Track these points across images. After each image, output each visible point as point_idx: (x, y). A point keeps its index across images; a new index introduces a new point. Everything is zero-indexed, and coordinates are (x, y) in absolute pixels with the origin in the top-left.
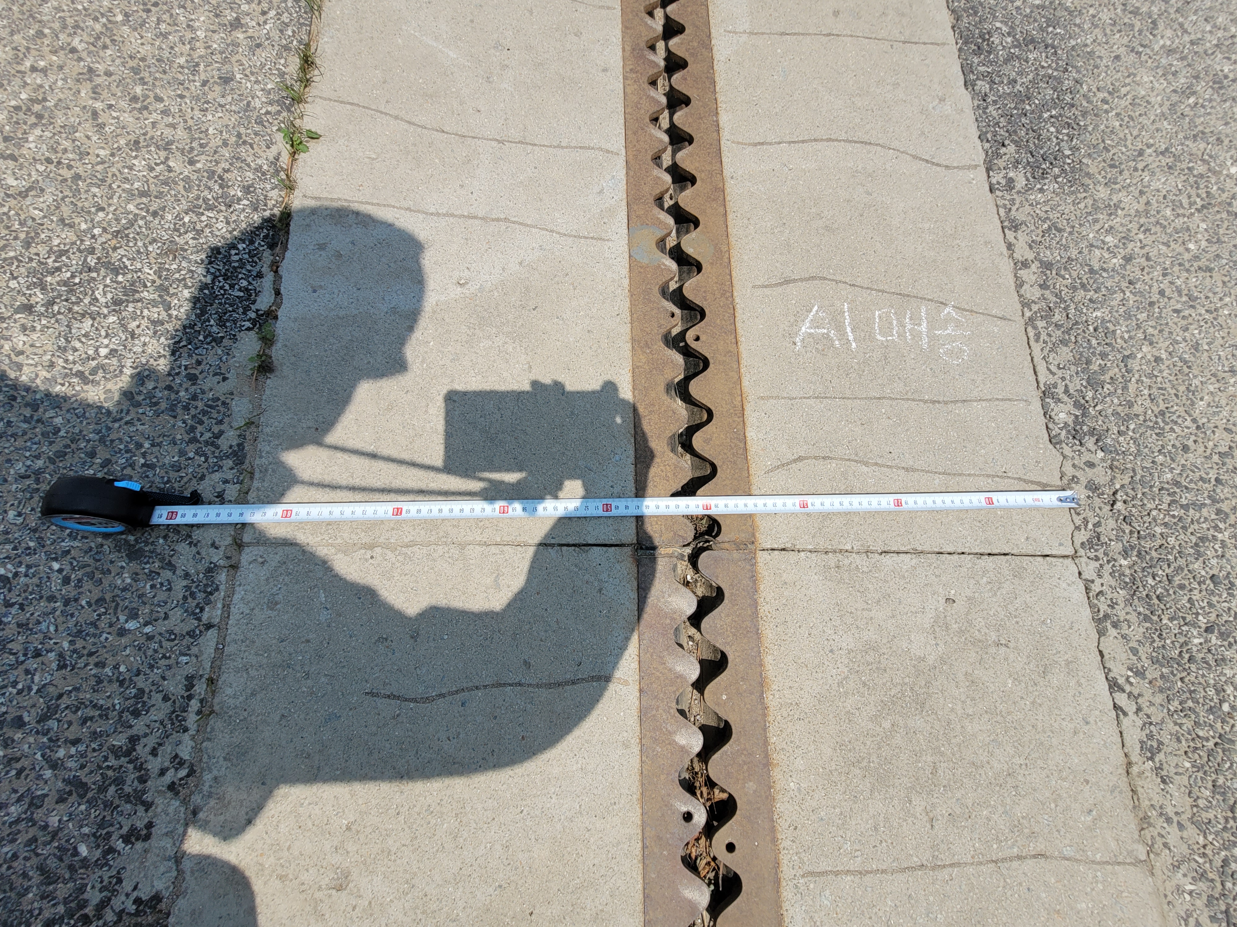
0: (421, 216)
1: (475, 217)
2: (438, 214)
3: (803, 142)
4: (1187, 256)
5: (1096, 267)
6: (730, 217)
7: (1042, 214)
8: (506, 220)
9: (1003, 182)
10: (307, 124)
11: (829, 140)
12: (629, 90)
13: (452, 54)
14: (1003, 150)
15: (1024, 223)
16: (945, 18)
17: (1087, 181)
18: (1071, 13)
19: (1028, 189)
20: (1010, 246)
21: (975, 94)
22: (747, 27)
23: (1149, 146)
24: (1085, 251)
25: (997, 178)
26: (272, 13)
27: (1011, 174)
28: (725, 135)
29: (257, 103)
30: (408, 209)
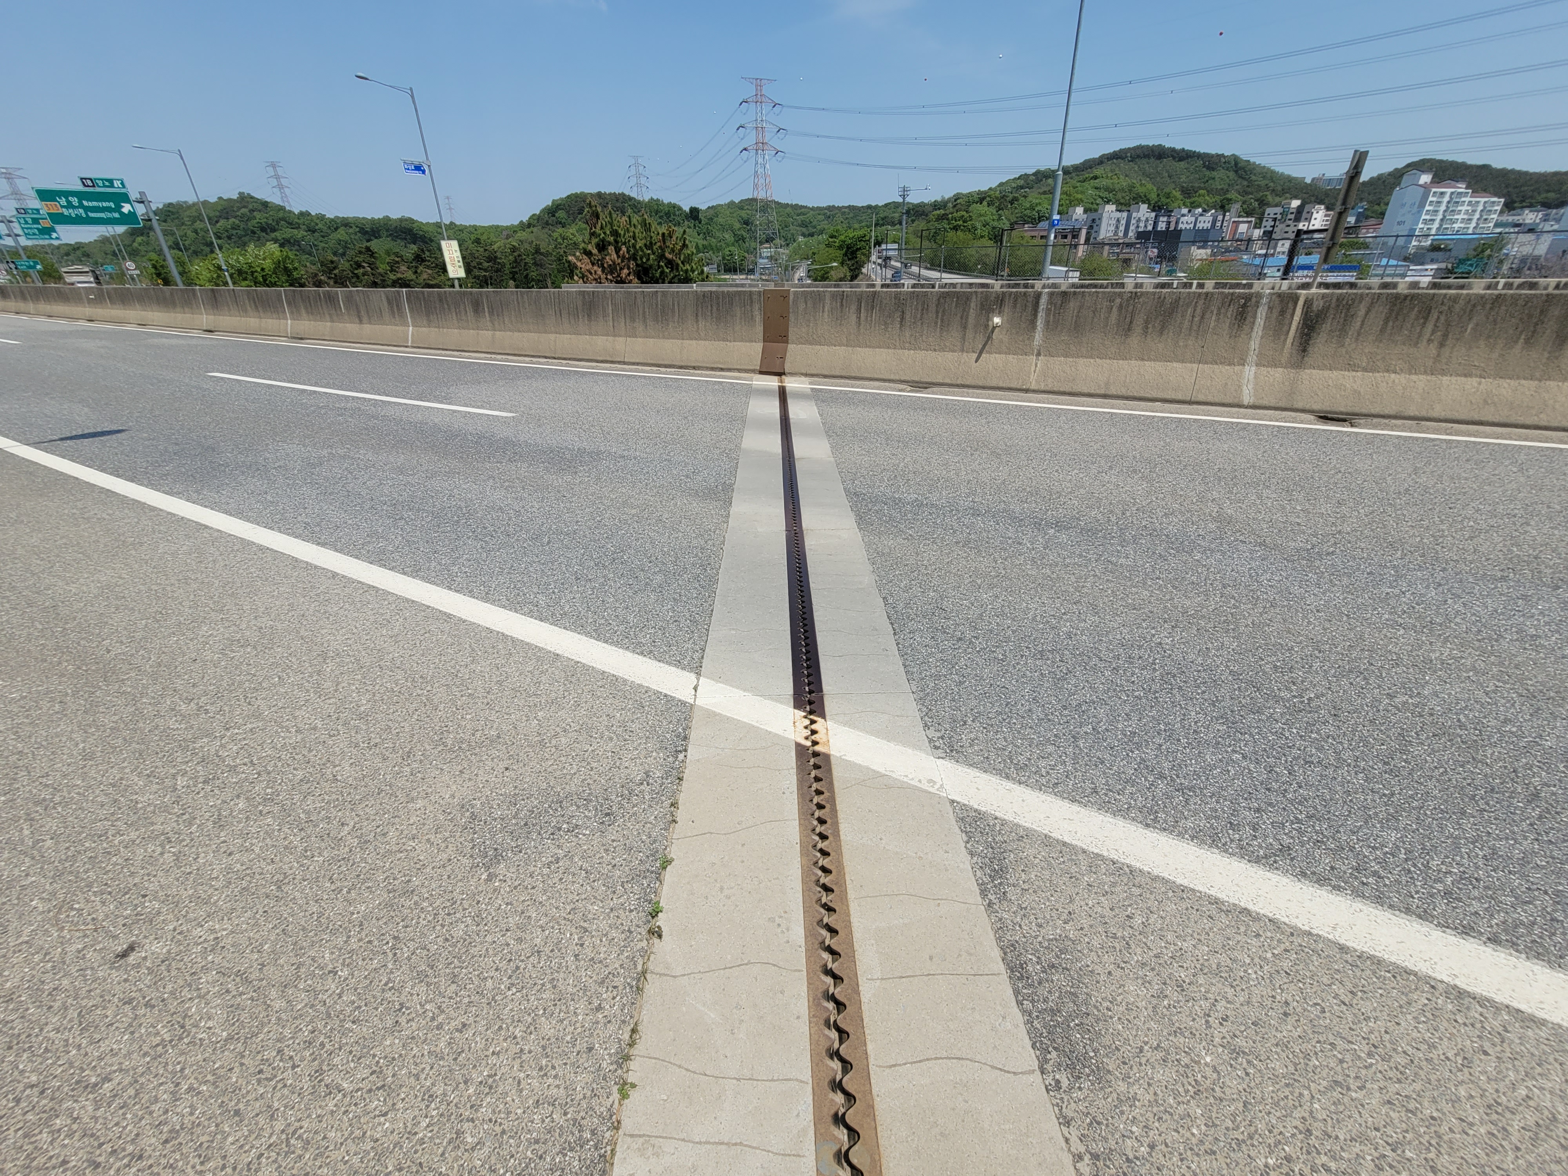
0: (691, 1145)
1: (722, 1143)
2: (700, 1143)
3: (920, 1061)
4: (1194, 1141)
5: (1131, 1156)
6: (879, 1129)
7: (1085, 1110)
8: (741, 1144)
9: (1053, 1083)
10: (631, 1078)
11: (936, 1058)
12: (812, 1032)
13: (712, 1016)
14: (1049, 1056)
15: (1073, 1118)
16: (997, 953)
17: (1109, 1077)
18: (1073, 942)
19: (1071, 1088)
20: (1067, 1140)
21: (1024, 1012)
22: (879, 975)
23: (1146, 1043)
24: (1120, 1141)
25: (1049, 1080)
26: (619, 998)
27: (1057, 1077)
28: (872, 1061)
29: (604, 1065)
30: (683, 1140)
